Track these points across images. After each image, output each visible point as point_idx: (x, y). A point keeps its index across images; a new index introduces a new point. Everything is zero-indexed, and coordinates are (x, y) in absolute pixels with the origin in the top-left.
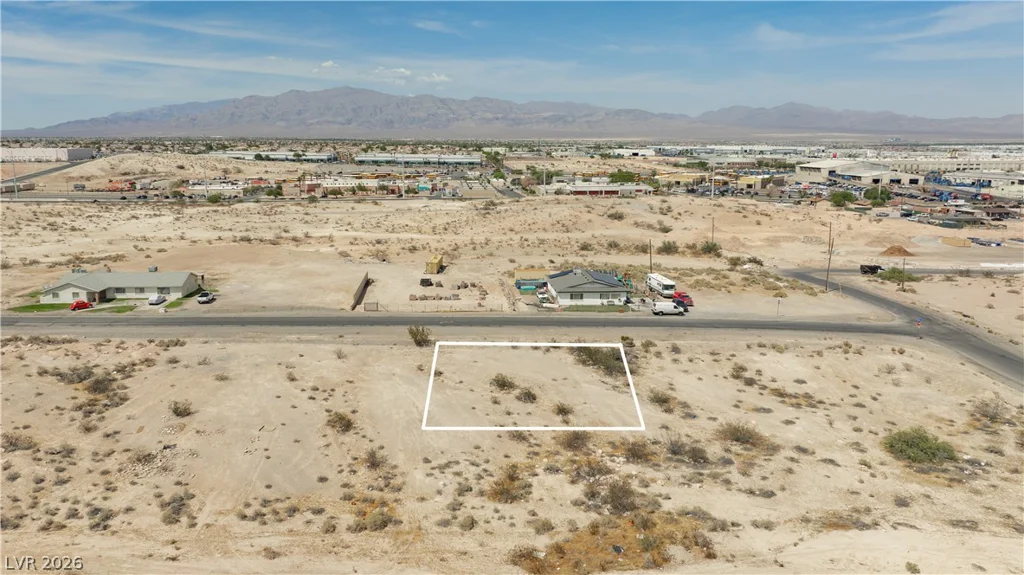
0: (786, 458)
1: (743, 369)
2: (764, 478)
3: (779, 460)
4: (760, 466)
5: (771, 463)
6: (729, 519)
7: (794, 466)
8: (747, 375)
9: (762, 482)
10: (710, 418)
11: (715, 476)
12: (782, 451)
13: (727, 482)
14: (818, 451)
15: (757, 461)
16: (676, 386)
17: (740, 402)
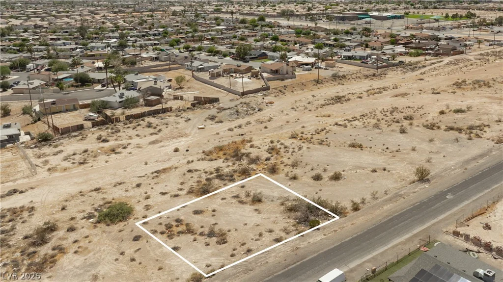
0: (184, 189)
1: (218, 243)
2: (192, 177)
3: (186, 188)
4: (194, 183)
5: (191, 185)
6: (201, 162)
7: (180, 187)
8: (215, 239)
9: (192, 175)
10: (225, 199)
11: (211, 173)
12: (186, 193)
13: (206, 173)
14: (169, 198)
15: (196, 184)
16: (256, 214)
17: (213, 216)
